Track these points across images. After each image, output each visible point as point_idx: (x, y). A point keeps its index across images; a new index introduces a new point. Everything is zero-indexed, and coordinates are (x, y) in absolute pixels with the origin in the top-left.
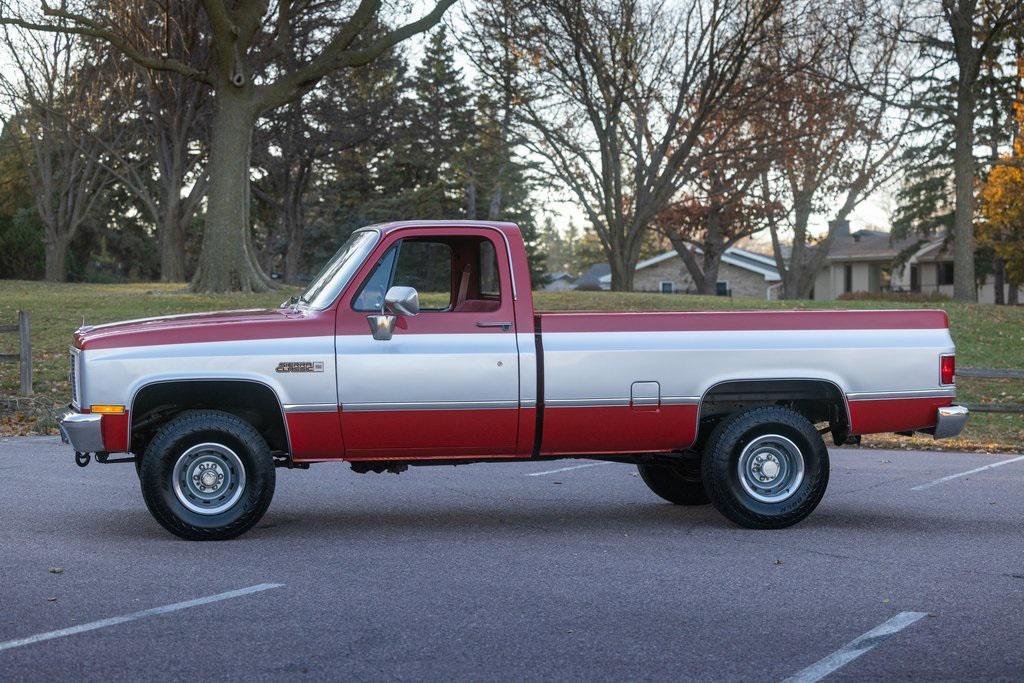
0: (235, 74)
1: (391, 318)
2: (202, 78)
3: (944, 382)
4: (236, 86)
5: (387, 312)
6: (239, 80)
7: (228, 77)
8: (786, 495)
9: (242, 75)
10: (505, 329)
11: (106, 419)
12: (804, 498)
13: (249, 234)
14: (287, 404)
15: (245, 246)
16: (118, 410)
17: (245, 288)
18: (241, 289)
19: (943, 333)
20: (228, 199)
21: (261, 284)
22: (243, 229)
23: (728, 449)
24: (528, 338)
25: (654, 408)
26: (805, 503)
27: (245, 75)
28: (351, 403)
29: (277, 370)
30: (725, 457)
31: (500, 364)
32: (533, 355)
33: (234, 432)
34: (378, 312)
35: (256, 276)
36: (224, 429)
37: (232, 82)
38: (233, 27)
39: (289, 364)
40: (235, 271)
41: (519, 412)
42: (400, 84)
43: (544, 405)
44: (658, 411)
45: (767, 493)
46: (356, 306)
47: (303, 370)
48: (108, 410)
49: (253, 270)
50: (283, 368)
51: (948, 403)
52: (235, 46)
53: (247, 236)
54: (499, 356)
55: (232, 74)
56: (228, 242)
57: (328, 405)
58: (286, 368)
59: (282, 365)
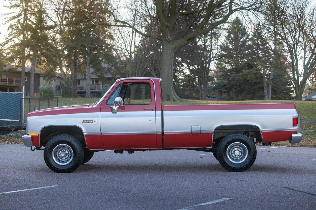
0: (168, 37)
1: (117, 107)
2: (159, 39)
3: (294, 126)
4: (168, 41)
5: (116, 105)
6: (169, 39)
7: (166, 38)
8: (242, 161)
9: (170, 38)
10: (152, 110)
11: (33, 137)
12: (248, 162)
13: (173, 84)
14: (85, 132)
15: (171, 88)
16: (37, 134)
17: (171, 100)
18: (170, 101)
19: (294, 110)
20: (166, 74)
21: (176, 99)
22: (171, 83)
23: (223, 147)
24: (159, 113)
25: (199, 134)
26: (248, 163)
27: (171, 38)
28: (105, 132)
29: (82, 122)
30: (222, 149)
31: (150, 120)
32: (161, 118)
33: (70, 141)
34: (113, 105)
35: (175, 97)
36: (67, 140)
37: (167, 40)
38: (167, 24)
39: (86, 121)
40: (168, 95)
41: (156, 135)
42: (248, 40)
43: (164, 133)
44: (200, 135)
45: (237, 160)
46: (107, 104)
47: (90, 123)
48: (34, 134)
49: (174, 95)
51: (296, 132)
52: (168, 29)
53: (172, 84)
54: (150, 118)
55: (167, 38)
56: (166, 87)
57: (98, 133)
58: (85, 122)
59: (84, 121)
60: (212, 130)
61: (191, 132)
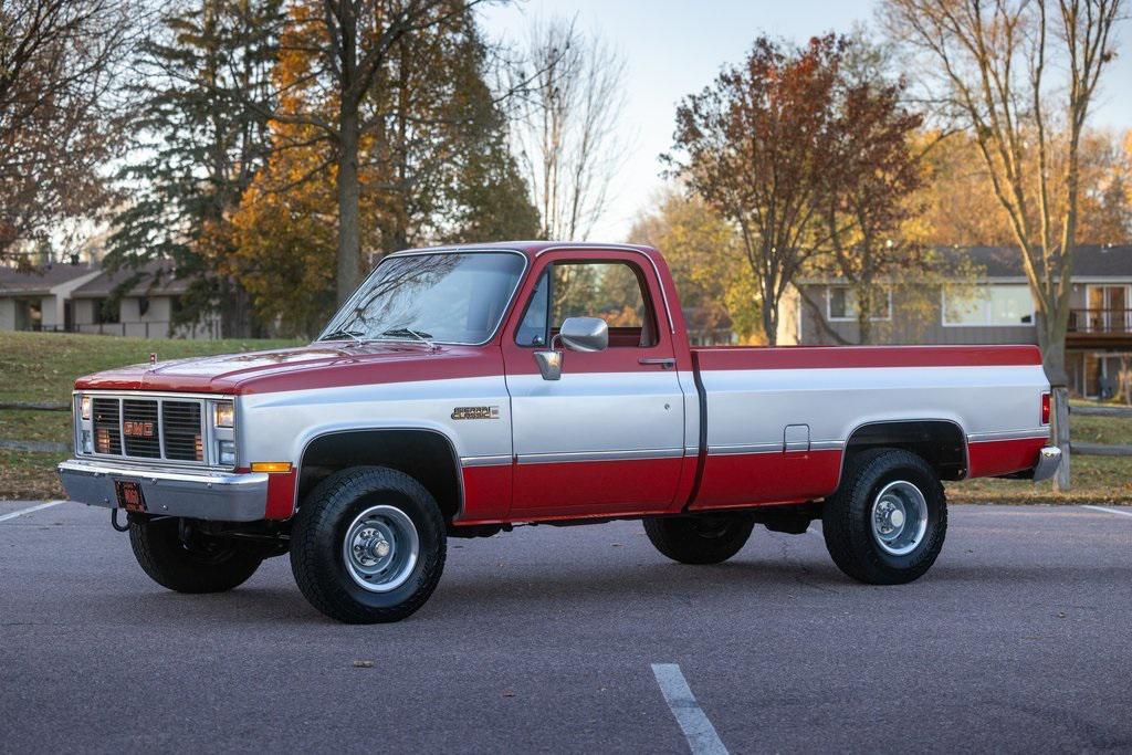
1: (560, 355)
3: (1044, 421)
5: (554, 348)
10: (667, 367)
11: (274, 479)
14: (465, 456)
16: (286, 470)
24: (688, 377)
25: (803, 454)
26: (929, 554)
28: (526, 456)
29: (453, 417)
30: (860, 506)
31: (667, 407)
32: (697, 396)
34: (547, 348)
39: (466, 410)
41: (683, 461)
43: (706, 452)
44: (806, 458)
46: (519, 341)
47: (480, 416)
48: (272, 468)
50: (461, 413)
54: (664, 398)
57: (505, 457)
58: (463, 415)
59: (457, 410)
60: (841, 441)
61: (785, 449)
